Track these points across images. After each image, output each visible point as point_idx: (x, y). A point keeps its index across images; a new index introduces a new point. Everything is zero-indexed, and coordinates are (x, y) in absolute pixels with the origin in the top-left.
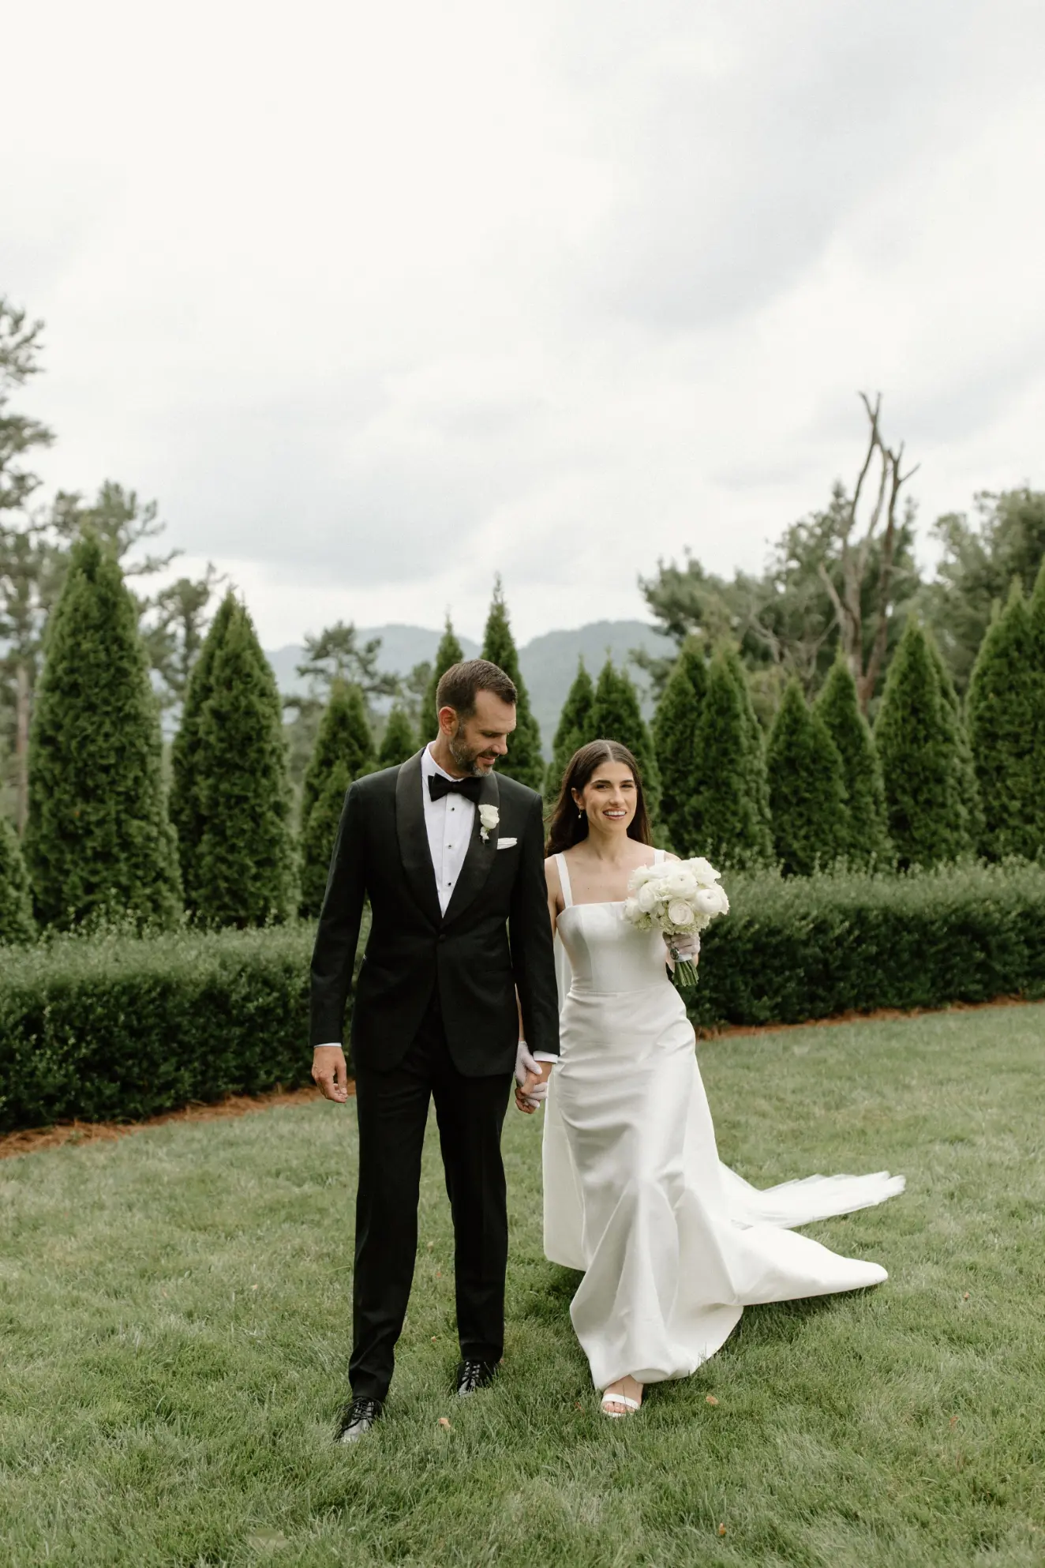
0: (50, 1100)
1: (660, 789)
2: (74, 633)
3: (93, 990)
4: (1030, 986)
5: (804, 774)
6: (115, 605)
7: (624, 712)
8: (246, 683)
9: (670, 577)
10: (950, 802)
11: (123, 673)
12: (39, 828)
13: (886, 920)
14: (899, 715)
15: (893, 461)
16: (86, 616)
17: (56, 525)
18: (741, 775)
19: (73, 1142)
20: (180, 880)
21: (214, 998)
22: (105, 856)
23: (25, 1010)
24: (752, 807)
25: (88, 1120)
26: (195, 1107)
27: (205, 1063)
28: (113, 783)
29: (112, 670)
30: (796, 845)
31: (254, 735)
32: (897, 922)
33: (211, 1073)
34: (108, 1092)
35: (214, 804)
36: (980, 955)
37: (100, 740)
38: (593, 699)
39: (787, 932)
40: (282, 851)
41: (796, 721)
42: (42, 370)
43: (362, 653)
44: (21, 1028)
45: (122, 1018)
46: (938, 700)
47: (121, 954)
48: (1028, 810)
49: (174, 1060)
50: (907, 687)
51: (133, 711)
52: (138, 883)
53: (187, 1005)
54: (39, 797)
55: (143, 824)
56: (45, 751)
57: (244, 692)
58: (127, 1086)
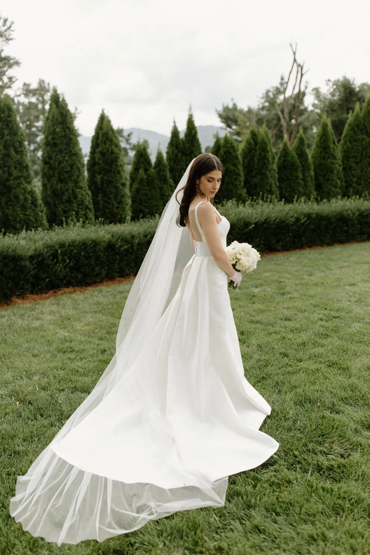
0: (62, 280)
1: (243, 176)
2: (53, 125)
3: (73, 244)
4: (360, 238)
5: (289, 170)
6: (66, 115)
7: (232, 151)
8: (111, 142)
9: (226, 109)
10: (335, 179)
11: (71, 139)
12: (46, 192)
13: (317, 217)
14: (319, 150)
15: (301, 67)
16: (57, 119)
17: (24, 94)
18: (269, 171)
19: (71, 293)
20: (93, 209)
21: (110, 246)
22: (69, 201)
23: (52, 251)
24: (273, 182)
25: (73, 286)
26: (106, 281)
27: (108, 267)
28: (70, 177)
29: (67, 139)
30: (286, 194)
31: (114, 160)
32: (320, 218)
33: (111, 270)
34: (80, 277)
35: (102, 184)
36: (345, 228)
37: (65, 162)
38: (221, 146)
39: (287, 222)
40: (125, 199)
41: (286, 153)
42: (14, 39)
43: (127, 137)
44: (51, 257)
45: (83, 253)
46: (332, 145)
47: (80, 233)
48: (359, 181)
49: (99, 267)
50: (322, 141)
51: (75, 153)
52: (80, 210)
53: (102, 248)
54: (46, 182)
55: (80, 190)
56: (47, 167)
57: (110, 145)
58: (85, 275)
